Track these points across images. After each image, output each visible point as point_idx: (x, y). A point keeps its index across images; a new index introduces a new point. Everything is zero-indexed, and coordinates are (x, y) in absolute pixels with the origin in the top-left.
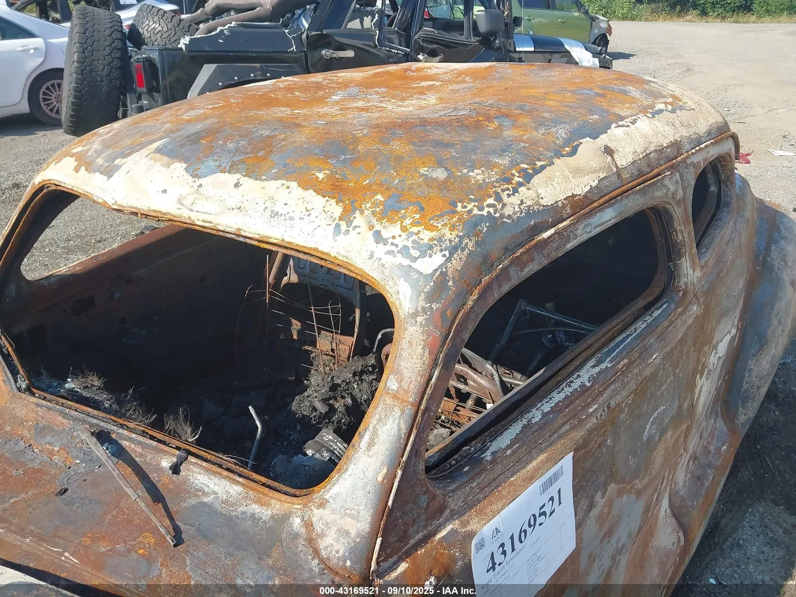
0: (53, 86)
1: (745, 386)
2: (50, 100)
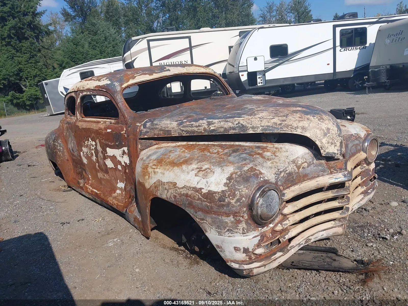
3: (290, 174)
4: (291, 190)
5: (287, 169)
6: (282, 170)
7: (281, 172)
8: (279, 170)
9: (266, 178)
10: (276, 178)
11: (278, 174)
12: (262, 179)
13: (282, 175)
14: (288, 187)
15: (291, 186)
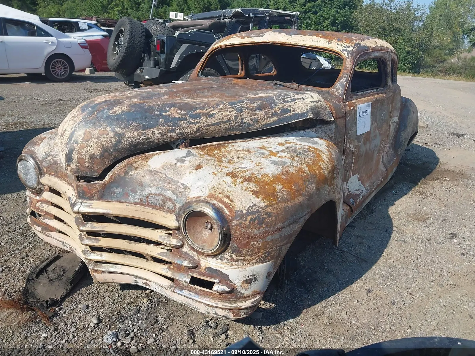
0: (57, 61)
1: (401, 141)
2: (55, 68)
3: (56, 163)
4: (50, 178)
5: (56, 156)
6: (52, 154)
7: (50, 155)
8: (51, 152)
9: (36, 151)
10: (44, 157)
11: (47, 155)
12: (33, 149)
13: (50, 158)
14: (50, 174)
15: (52, 175)
